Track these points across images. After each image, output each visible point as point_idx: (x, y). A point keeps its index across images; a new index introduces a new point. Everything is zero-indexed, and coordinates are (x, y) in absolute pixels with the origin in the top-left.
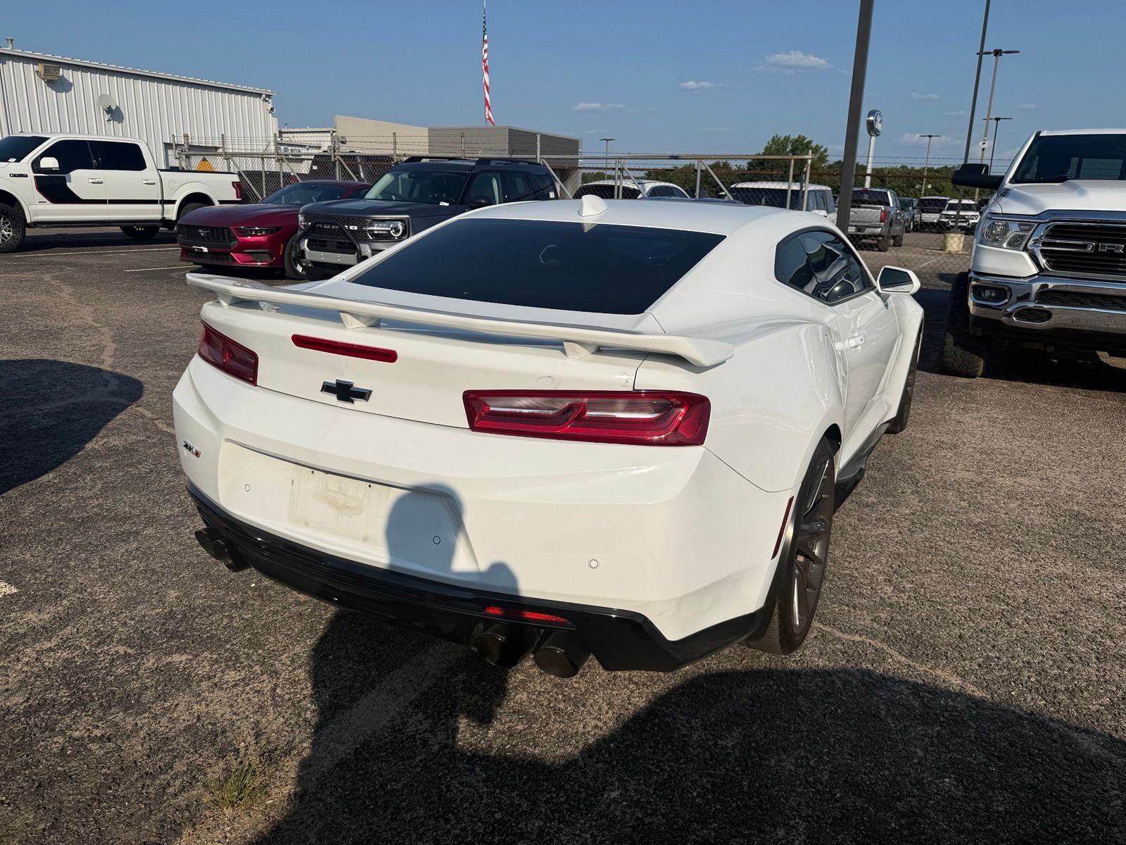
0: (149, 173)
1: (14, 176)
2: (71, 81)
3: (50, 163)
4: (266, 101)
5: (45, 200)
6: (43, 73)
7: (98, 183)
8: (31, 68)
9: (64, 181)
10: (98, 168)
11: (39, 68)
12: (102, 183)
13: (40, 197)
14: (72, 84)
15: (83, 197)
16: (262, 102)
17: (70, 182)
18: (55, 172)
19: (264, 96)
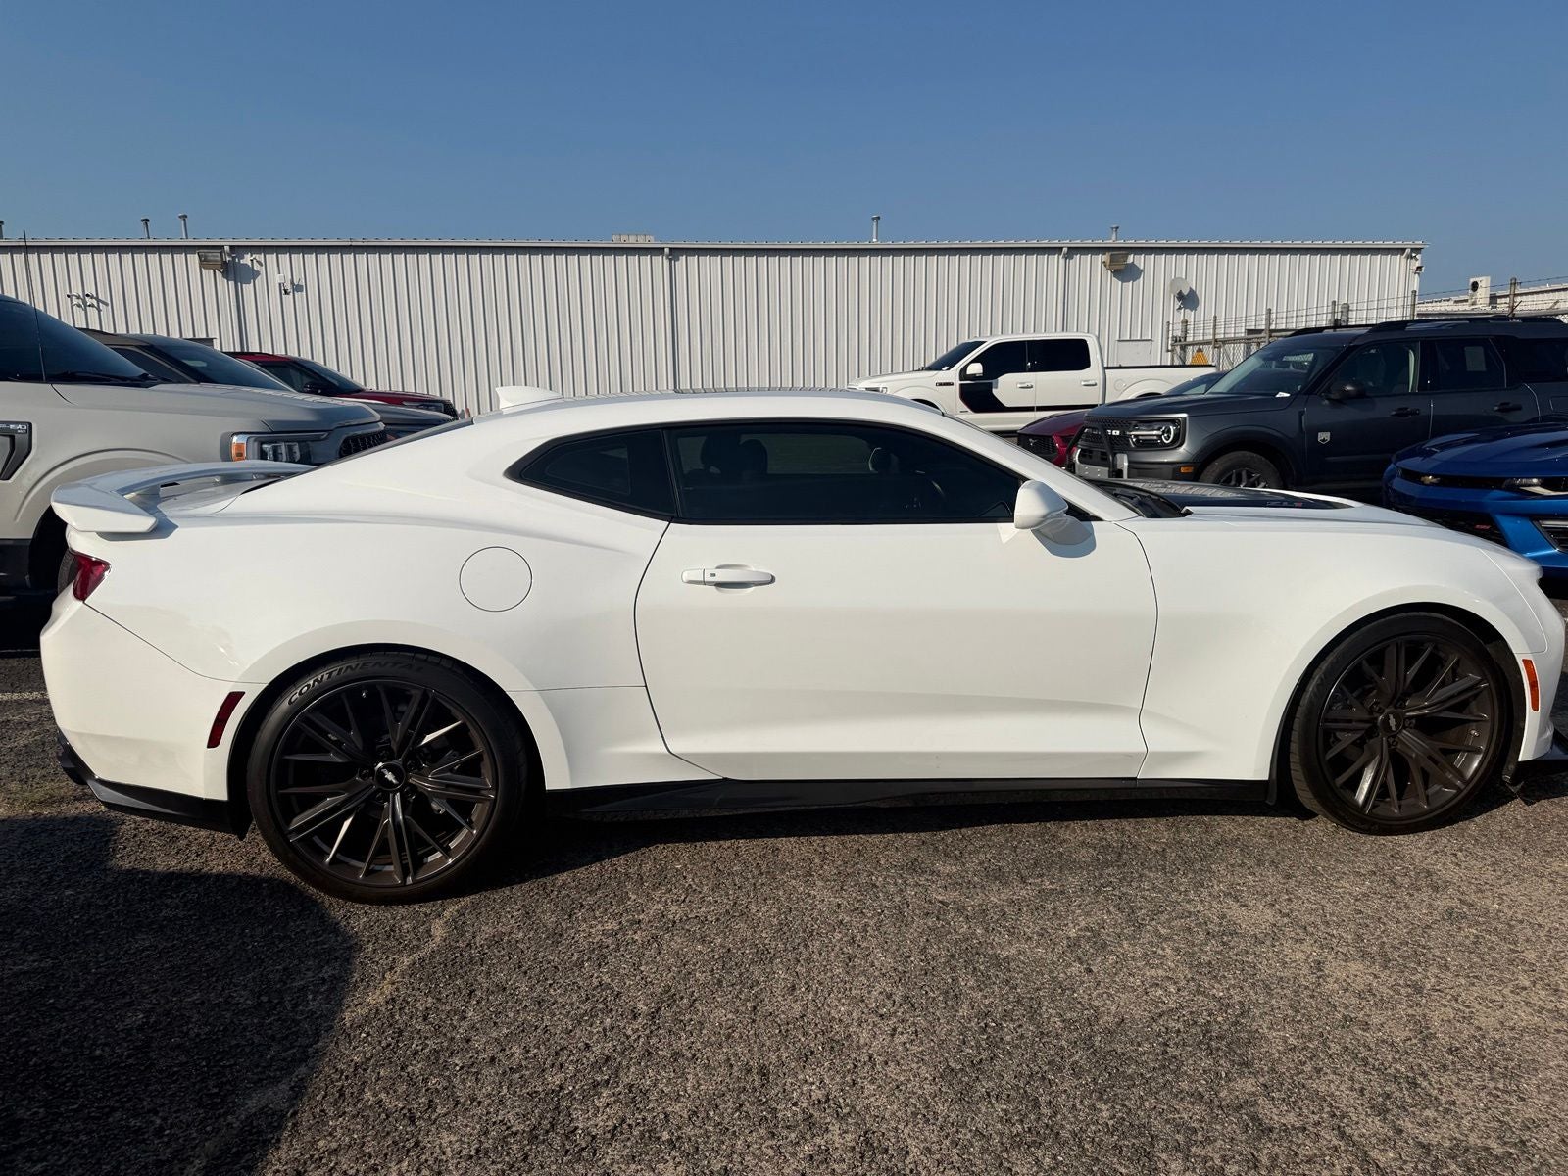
0: (1093, 372)
1: (941, 385)
2: (1142, 267)
3: (976, 369)
4: (1412, 257)
5: (968, 409)
6: (1108, 263)
7: (1027, 387)
8: (1098, 258)
9: (990, 386)
10: (1033, 370)
11: (1106, 257)
12: (1032, 387)
13: (963, 406)
14: (1142, 271)
15: (1007, 404)
16: (1404, 260)
17: (996, 388)
18: (979, 378)
19: (1408, 251)
